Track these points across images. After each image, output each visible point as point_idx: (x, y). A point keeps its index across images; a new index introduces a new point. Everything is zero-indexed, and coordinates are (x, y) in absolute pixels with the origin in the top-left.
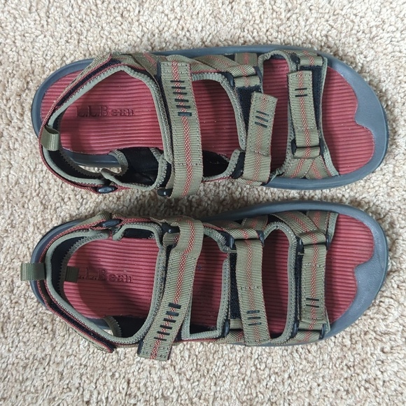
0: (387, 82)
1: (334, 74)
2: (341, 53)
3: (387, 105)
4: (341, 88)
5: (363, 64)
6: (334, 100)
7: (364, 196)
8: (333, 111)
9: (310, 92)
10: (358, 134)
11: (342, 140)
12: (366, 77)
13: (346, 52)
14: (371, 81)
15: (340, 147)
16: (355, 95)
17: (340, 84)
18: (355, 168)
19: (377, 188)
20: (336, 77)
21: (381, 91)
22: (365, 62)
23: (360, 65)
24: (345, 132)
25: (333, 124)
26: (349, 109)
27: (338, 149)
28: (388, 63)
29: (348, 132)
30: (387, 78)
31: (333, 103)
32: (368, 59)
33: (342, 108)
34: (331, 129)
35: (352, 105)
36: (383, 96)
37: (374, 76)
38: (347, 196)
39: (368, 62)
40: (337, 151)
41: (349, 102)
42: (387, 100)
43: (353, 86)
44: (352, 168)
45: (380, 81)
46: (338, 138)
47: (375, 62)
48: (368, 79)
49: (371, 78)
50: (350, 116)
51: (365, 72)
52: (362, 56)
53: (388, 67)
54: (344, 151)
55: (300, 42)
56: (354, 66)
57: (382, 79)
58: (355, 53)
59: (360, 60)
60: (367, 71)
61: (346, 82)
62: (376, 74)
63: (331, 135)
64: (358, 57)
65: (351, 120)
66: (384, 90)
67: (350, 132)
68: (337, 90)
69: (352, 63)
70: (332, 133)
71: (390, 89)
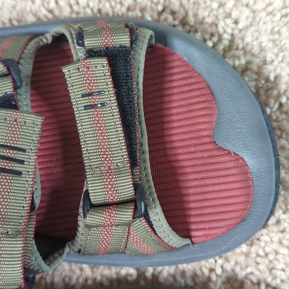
0: (276, 63)
1: (171, 58)
2: (191, 20)
3: (281, 105)
4: (185, 82)
5: (232, 35)
6: (174, 105)
7: (249, 270)
8: (175, 125)
9: (110, 96)
10: (221, 166)
11: (194, 176)
12: (239, 58)
13: (201, 17)
14: (248, 63)
15: (191, 191)
16: (212, 94)
17: (184, 75)
18: (218, 231)
19: (271, 257)
20: (175, 64)
21: (267, 80)
22: (236, 32)
23: (226, 37)
24: (198, 162)
25: (176, 148)
26: (202, 120)
27: (188, 195)
28: (276, 29)
29: (202, 162)
30: (277, 55)
31: (174, 111)
32: (241, 26)
33: (190, 118)
34: (173, 158)
35: (208, 112)
36: (272, 88)
37: (253, 55)
38: (219, 271)
39: (241, 31)
40: (187, 199)
41: (202, 106)
42: (279, 96)
43: (206, 77)
44: (214, 231)
45: (265, 62)
46: (187, 173)
47: (252, 29)
48: (243, 61)
49: (249, 58)
50: (206, 133)
51: (237, 49)
52: (229, 21)
53: (276, 36)
54: (199, 197)
55: (124, 10)
56: (215, 39)
57: (269, 59)
58: (217, 17)
59: (226, 27)
60: (241, 46)
61: (194, 70)
62: (256, 50)
63: (175, 168)
64: (221, 24)
65: (207, 140)
66: (272, 78)
67: (207, 161)
68: (180, 86)
69: (212, 35)
70: (176, 165)
71: (283, 74)
